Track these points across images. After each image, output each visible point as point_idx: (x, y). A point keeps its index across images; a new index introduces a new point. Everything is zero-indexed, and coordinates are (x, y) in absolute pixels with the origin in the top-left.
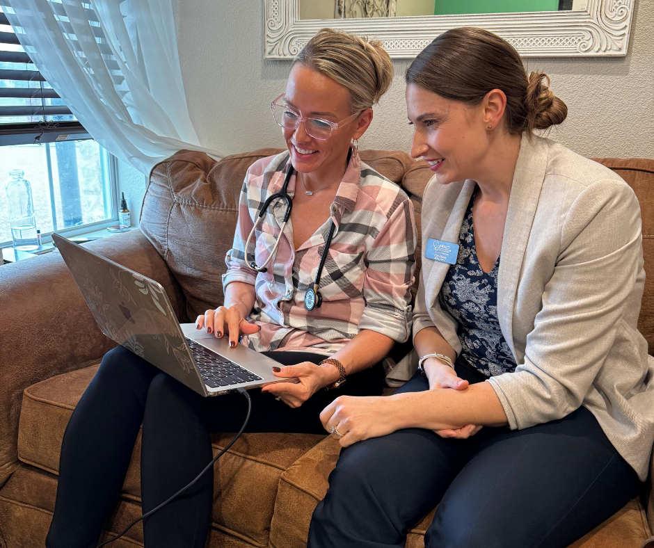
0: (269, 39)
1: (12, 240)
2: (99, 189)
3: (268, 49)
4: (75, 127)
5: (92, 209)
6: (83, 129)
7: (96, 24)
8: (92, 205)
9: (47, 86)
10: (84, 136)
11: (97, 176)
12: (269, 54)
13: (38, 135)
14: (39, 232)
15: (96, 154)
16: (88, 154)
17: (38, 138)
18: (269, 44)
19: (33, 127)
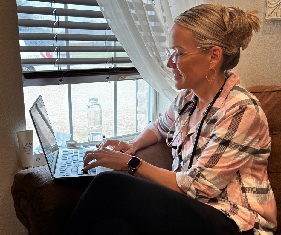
0: (269, 5)
1: (87, 141)
2: (147, 111)
3: (269, 12)
4: (133, 71)
5: (142, 123)
6: (138, 72)
7: (153, 13)
8: (142, 120)
9: (118, 44)
10: (137, 77)
11: (146, 102)
12: (269, 16)
13: (108, 76)
14: (104, 137)
15: (147, 88)
16: (142, 88)
17: (107, 78)
18: (269, 9)
19: (105, 71)
